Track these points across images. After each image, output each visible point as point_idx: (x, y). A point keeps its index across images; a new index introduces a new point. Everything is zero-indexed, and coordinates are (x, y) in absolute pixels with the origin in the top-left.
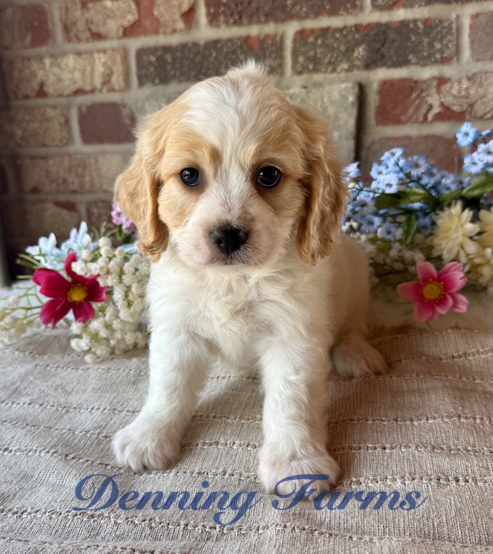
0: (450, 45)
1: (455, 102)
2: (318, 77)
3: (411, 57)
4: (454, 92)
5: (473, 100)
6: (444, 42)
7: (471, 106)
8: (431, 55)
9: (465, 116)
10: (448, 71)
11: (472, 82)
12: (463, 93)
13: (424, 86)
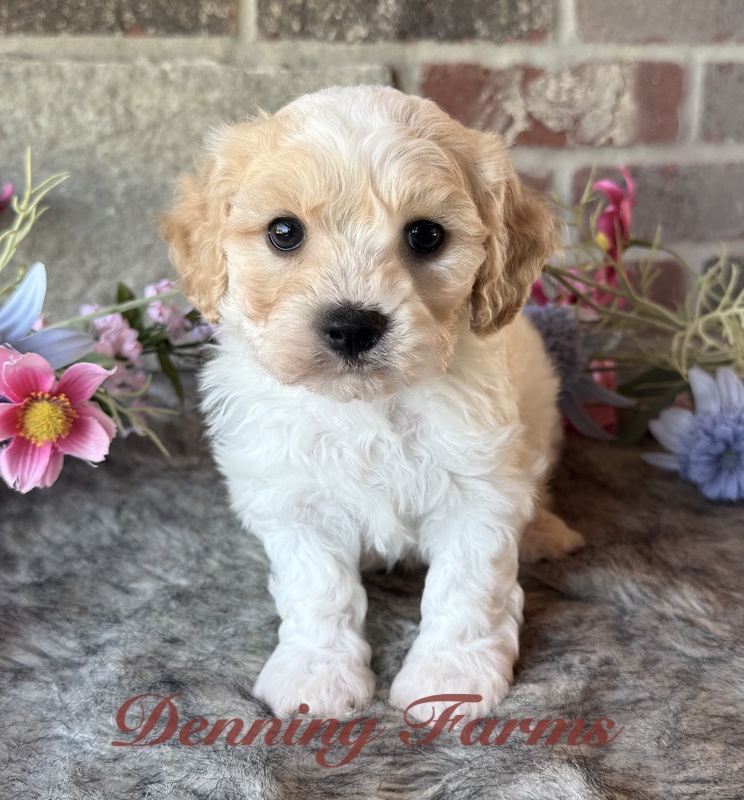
0: (545, 10)
1: (550, 112)
2: (309, 48)
3: (479, 25)
4: (550, 94)
5: (578, 111)
6: (534, 5)
7: (577, 120)
8: (512, 24)
9: (565, 138)
10: (540, 55)
11: (578, 78)
12: (564, 98)
13: (500, 81)
